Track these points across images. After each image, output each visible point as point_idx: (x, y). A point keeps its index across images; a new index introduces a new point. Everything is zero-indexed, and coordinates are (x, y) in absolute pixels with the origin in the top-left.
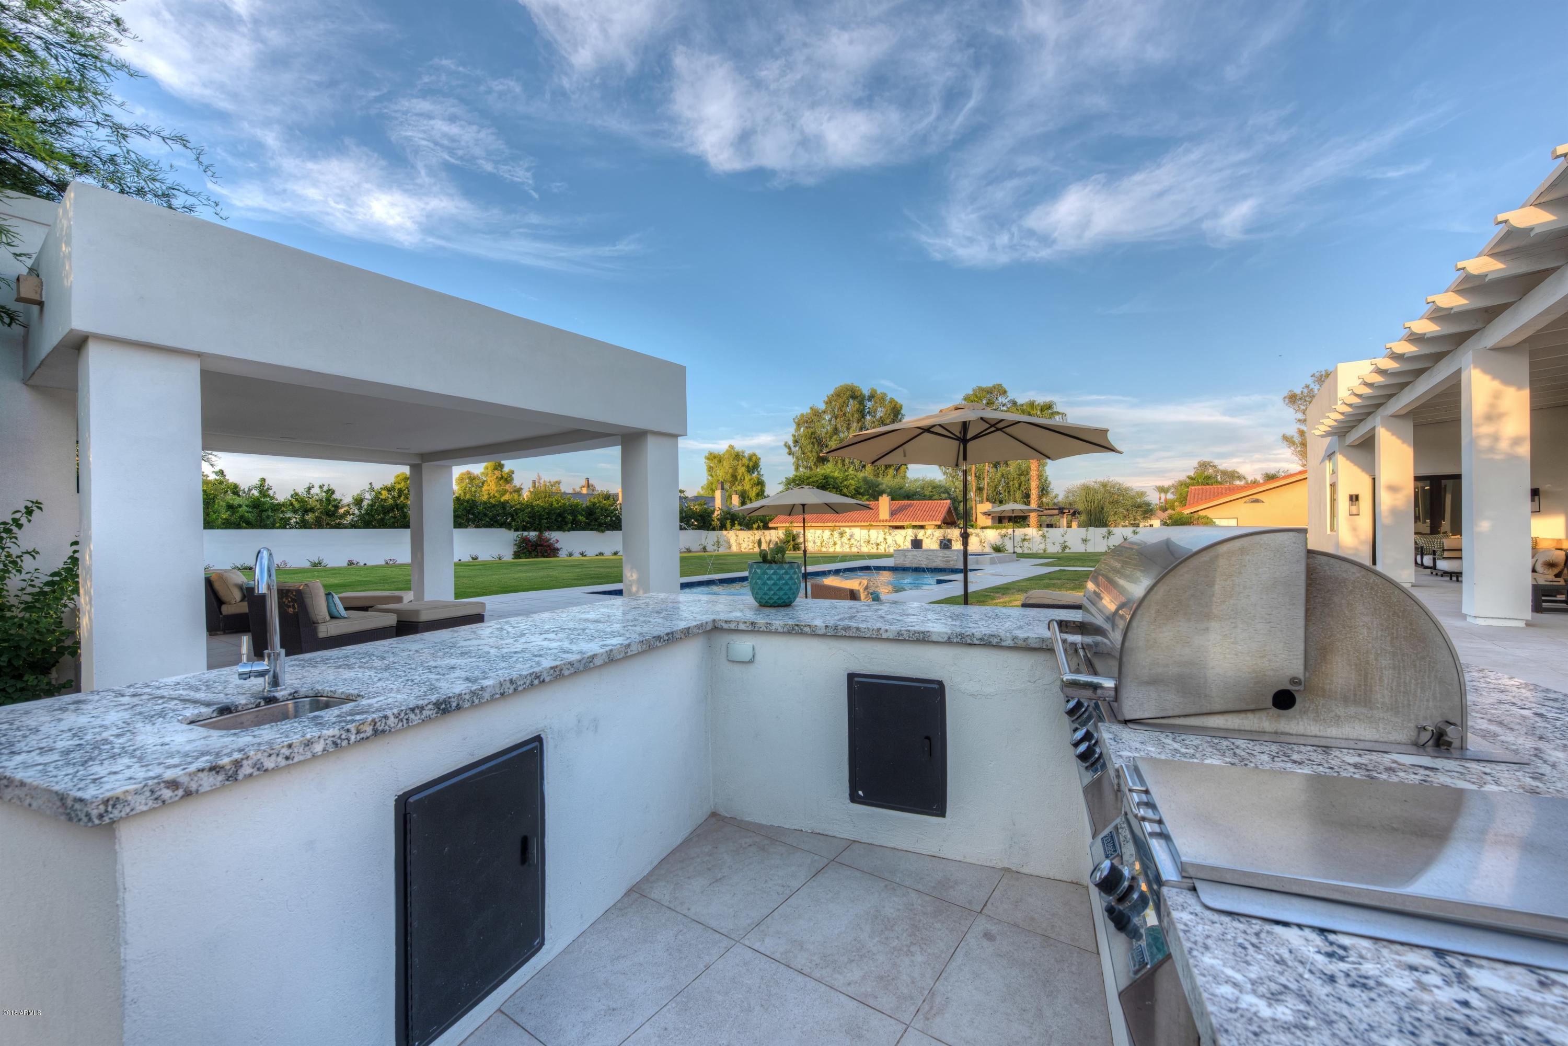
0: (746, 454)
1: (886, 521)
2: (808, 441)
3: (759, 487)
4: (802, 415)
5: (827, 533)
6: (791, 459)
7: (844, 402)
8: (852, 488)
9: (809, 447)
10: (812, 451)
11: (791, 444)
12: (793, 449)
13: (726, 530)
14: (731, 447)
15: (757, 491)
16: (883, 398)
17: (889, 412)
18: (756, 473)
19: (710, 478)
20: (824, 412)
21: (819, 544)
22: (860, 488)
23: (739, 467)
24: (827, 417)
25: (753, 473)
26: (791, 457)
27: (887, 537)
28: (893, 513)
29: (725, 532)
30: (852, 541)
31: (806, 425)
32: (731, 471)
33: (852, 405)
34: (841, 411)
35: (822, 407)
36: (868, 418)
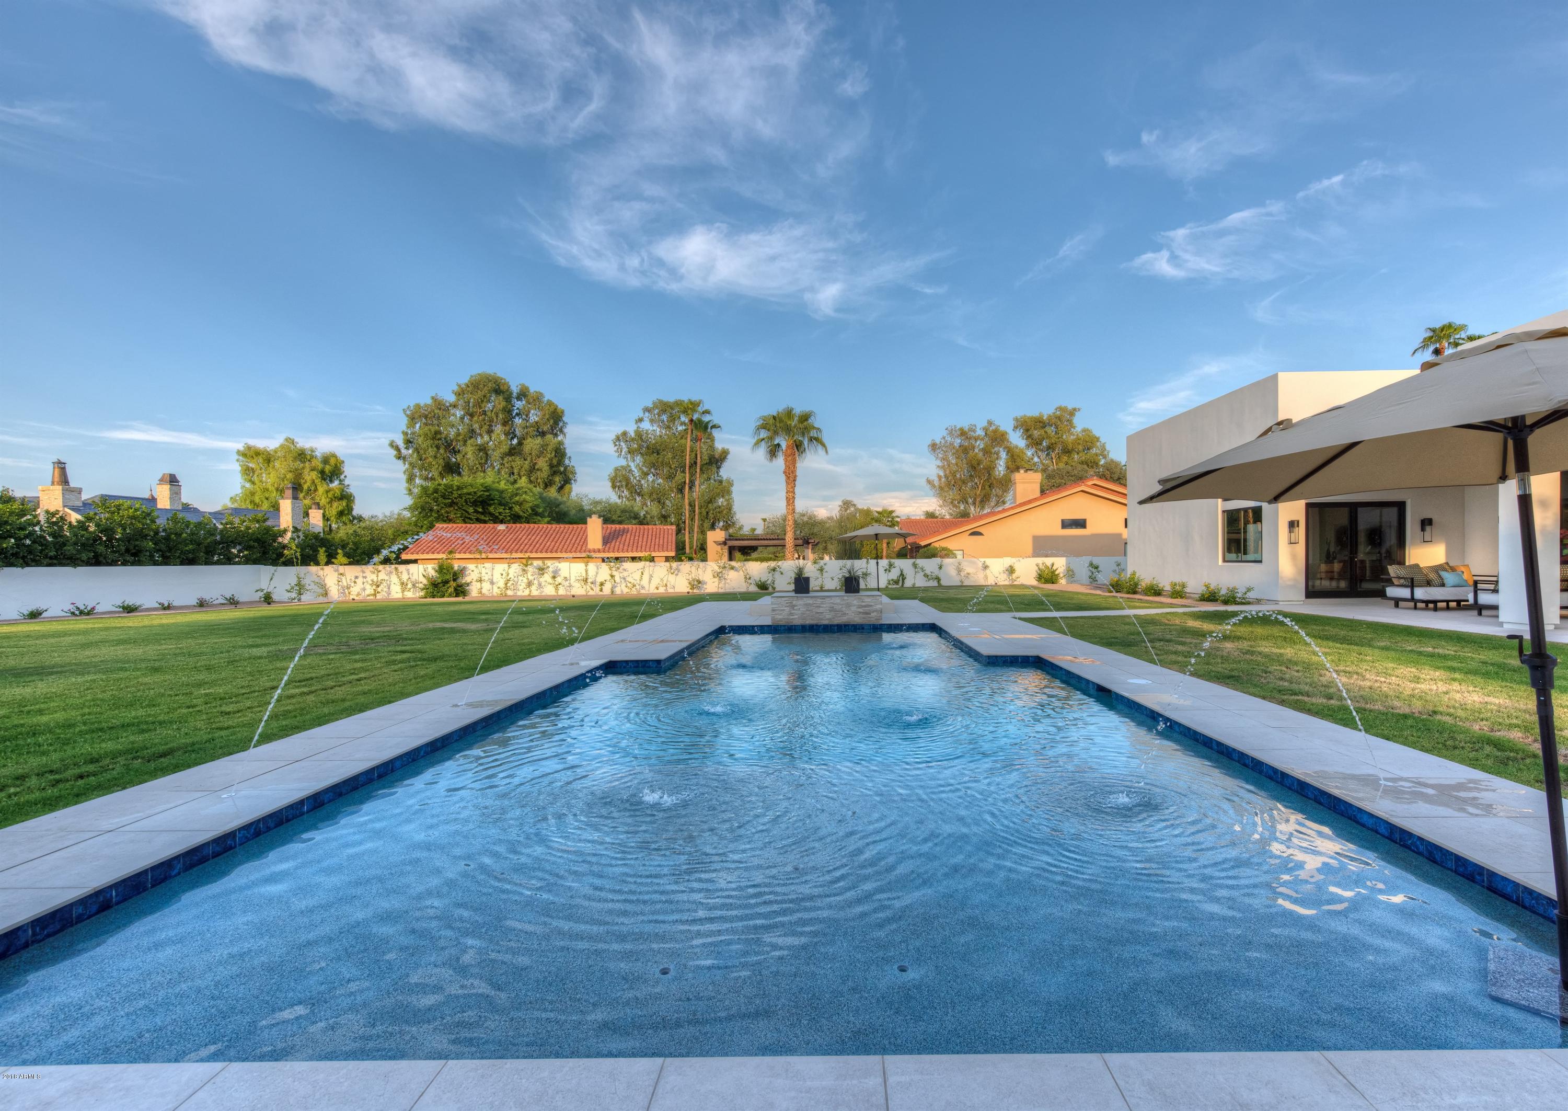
0: (318, 454)
1: (599, 551)
2: (429, 442)
3: (344, 503)
4: (418, 406)
5: (515, 568)
6: (401, 467)
7: (485, 396)
8: (527, 506)
9: (432, 451)
10: (435, 457)
11: (400, 443)
12: (404, 452)
13: (317, 564)
14: (290, 441)
15: (340, 508)
16: (537, 400)
17: (547, 416)
18: (336, 483)
19: (248, 485)
20: (455, 406)
21: (502, 584)
22: (537, 506)
23: (306, 471)
24: (459, 413)
25: (331, 481)
26: (401, 462)
27: (614, 573)
28: (606, 540)
29: (313, 569)
30: (559, 580)
31: (424, 420)
32: (290, 476)
33: (494, 404)
34: (480, 407)
35: (452, 398)
36: (518, 421)
